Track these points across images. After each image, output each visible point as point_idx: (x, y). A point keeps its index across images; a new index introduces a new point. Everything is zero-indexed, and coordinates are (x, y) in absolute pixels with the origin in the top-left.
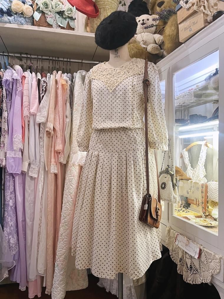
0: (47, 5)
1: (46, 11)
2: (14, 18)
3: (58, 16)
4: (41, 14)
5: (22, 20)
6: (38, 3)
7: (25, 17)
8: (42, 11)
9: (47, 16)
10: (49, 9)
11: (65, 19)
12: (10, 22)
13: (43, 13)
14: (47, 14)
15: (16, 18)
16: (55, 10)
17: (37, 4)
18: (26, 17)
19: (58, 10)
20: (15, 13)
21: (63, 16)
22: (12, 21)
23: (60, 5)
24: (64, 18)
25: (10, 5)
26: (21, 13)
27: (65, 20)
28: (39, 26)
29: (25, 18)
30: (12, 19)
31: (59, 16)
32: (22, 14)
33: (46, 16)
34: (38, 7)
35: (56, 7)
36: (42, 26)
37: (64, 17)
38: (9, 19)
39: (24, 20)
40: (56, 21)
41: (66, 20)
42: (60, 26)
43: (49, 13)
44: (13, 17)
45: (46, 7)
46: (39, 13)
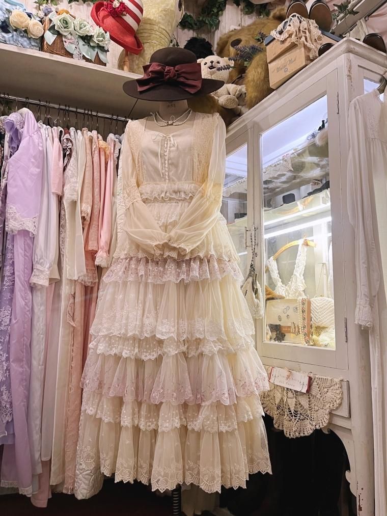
0: (67, 23)
1: (65, 31)
2: (13, 36)
3: (81, 42)
4: (56, 36)
5: (25, 41)
6: (52, 19)
7: (29, 37)
8: (58, 32)
9: (66, 40)
10: (69, 29)
11: (93, 47)
12: (5, 41)
13: (59, 35)
14: (65, 36)
15: (15, 37)
16: (79, 33)
17: (51, 21)
18: (32, 37)
19: (83, 32)
20: (14, 28)
21: (89, 43)
22: (9, 41)
23: (87, 27)
24: (91, 46)
25: (7, 16)
26: (24, 29)
27: (92, 50)
28: (52, 52)
29: (30, 39)
30: (9, 38)
31: (84, 43)
32: (26, 31)
33: (64, 39)
34: (51, 25)
35: (81, 28)
36: (57, 54)
37: (92, 44)
38: (3, 37)
39: (28, 42)
40: (79, 49)
41: (94, 51)
42: (84, 57)
43: (69, 36)
44: (10, 35)
45: (66, 26)
46: (52, 33)
